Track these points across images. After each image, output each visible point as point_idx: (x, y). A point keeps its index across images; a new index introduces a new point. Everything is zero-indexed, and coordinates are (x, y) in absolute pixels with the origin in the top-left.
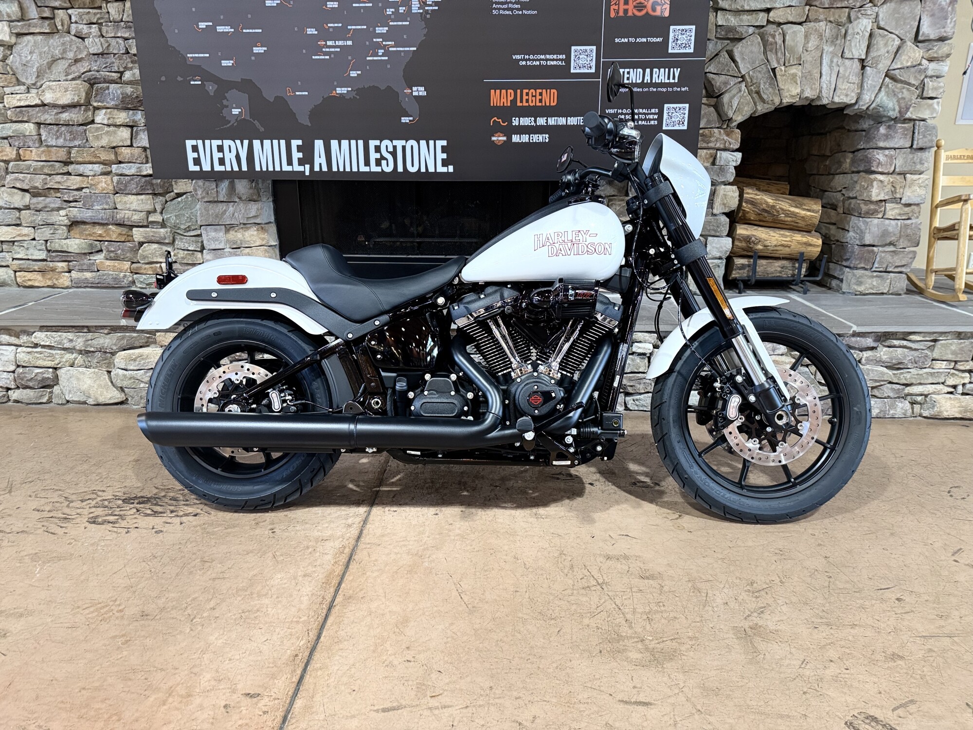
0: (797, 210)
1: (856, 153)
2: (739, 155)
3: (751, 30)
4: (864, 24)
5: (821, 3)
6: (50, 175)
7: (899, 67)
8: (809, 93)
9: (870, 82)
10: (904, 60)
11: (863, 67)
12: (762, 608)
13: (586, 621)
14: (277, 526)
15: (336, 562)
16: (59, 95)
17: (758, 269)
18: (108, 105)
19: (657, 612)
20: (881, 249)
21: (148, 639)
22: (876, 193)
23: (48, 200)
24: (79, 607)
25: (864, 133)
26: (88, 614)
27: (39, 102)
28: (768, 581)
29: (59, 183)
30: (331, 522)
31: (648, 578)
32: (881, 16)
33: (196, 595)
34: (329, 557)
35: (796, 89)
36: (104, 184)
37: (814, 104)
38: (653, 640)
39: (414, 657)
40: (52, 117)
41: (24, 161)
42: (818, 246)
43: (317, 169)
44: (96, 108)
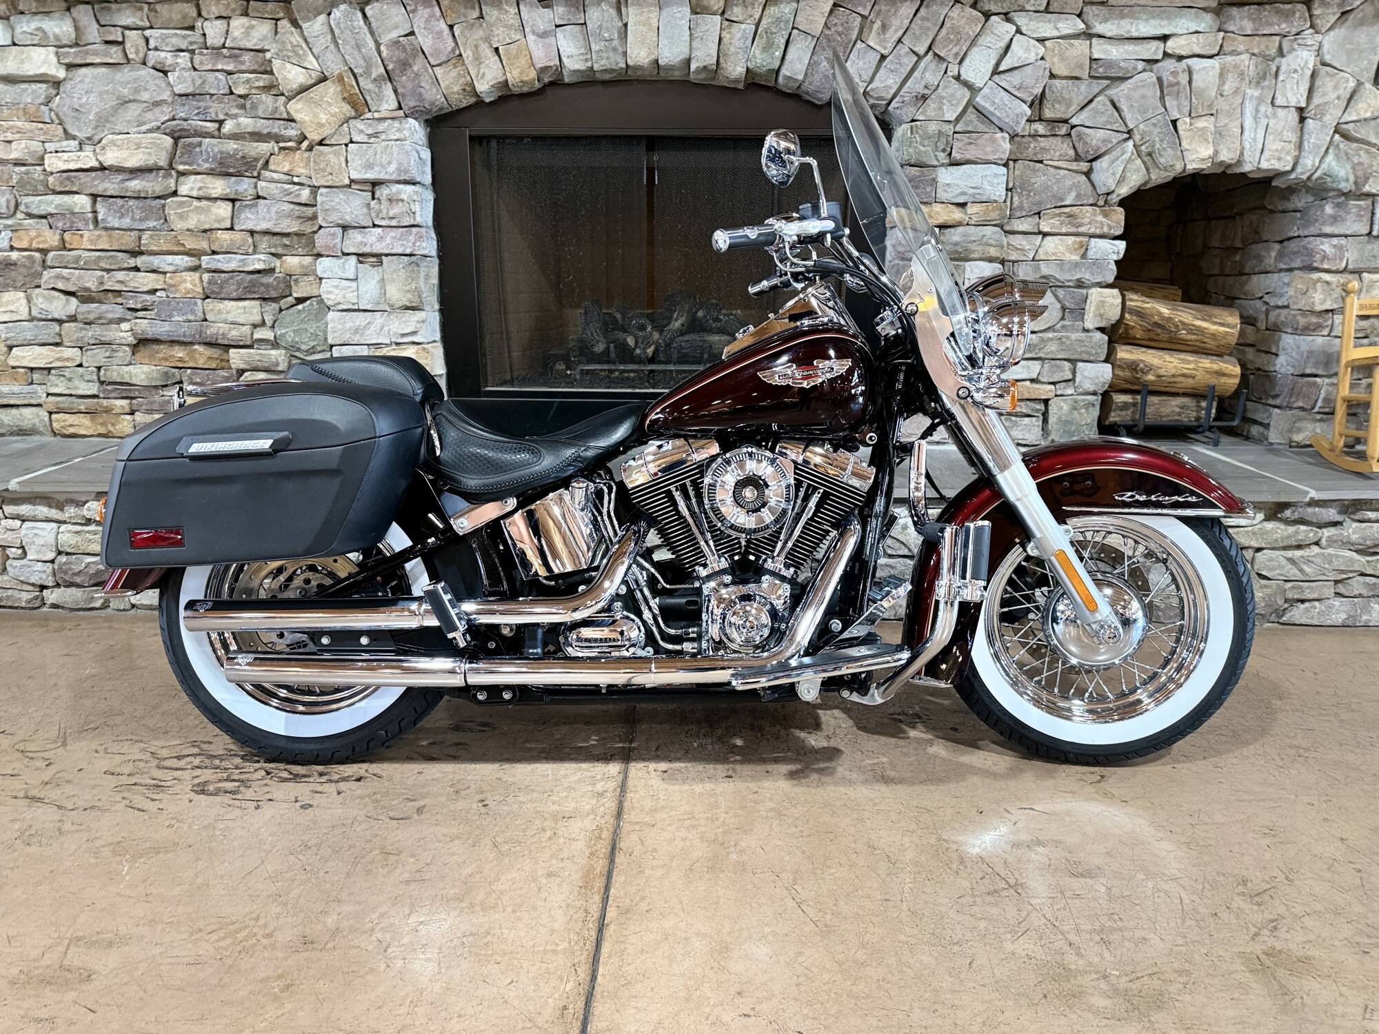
0: (1205, 324)
1: (1286, 243)
2: (1122, 245)
3: (1141, 65)
4: (1302, 59)
5: (1241, 28)
6: (108, 271)
7: (1355, 118)
8: (1226, 156)
9: (1312, 140)
10: (1361, 109)
11: (1302, 120)
12: (1273, 921)
13: (1009, 947)
14: (488, 795)
15: (592, 854)
16: (125, 154)
17: (1148, 410)
18: (199, 169)
19: (1115, 930)
20: (1327, 380)
21: (322, 982)
22: (1320, 300)
23: (104, 307)
24: (200, 930)
25: (1298, 215)
26: (217, 941)
27: (96, 164)
28: (1267, 879)
29: (121, 282)
30: (570, 788)
31: (1082, 875)
32: (1326, 47)
33: (383, 909)
34: (580, 845)
35: (1207, 149)
36: (191, 283)
37: (1229, 172)
38: (1119, 977)
39: (753, 1009)
40: (116, 186)
41: (70, 250)
42: (1235, 376)
44: (182, 174)
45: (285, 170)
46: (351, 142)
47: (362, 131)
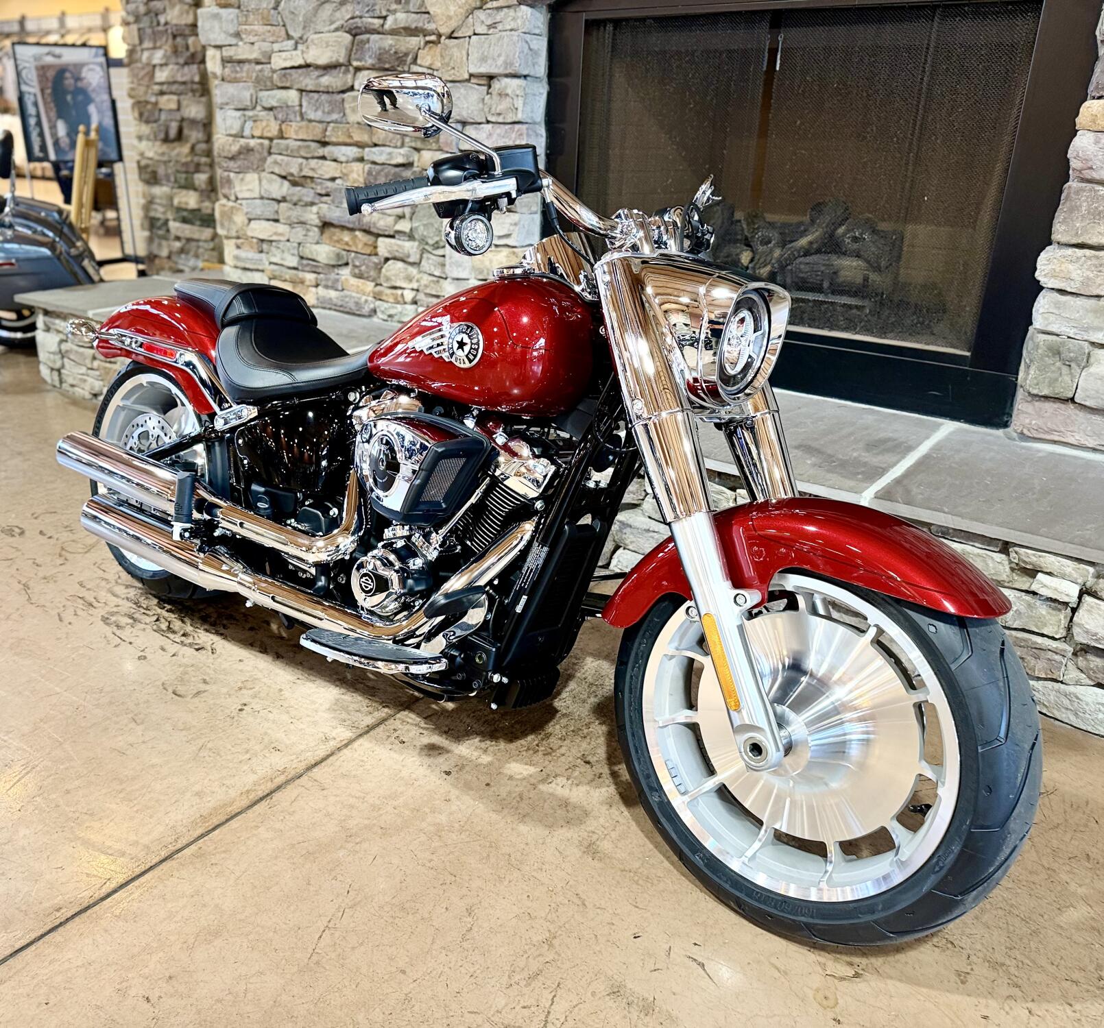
6: (307, 158)
16: (320, 52)
18: (366, 65)
23: (304, 191)
27: (301, 62)
29: (313, 169)
36: (356, 173)
40: (312, 82)
41: (286, 139)
44: (358, 69)
45: (427, 64)
46: (475, 34)
47: (483, 22)
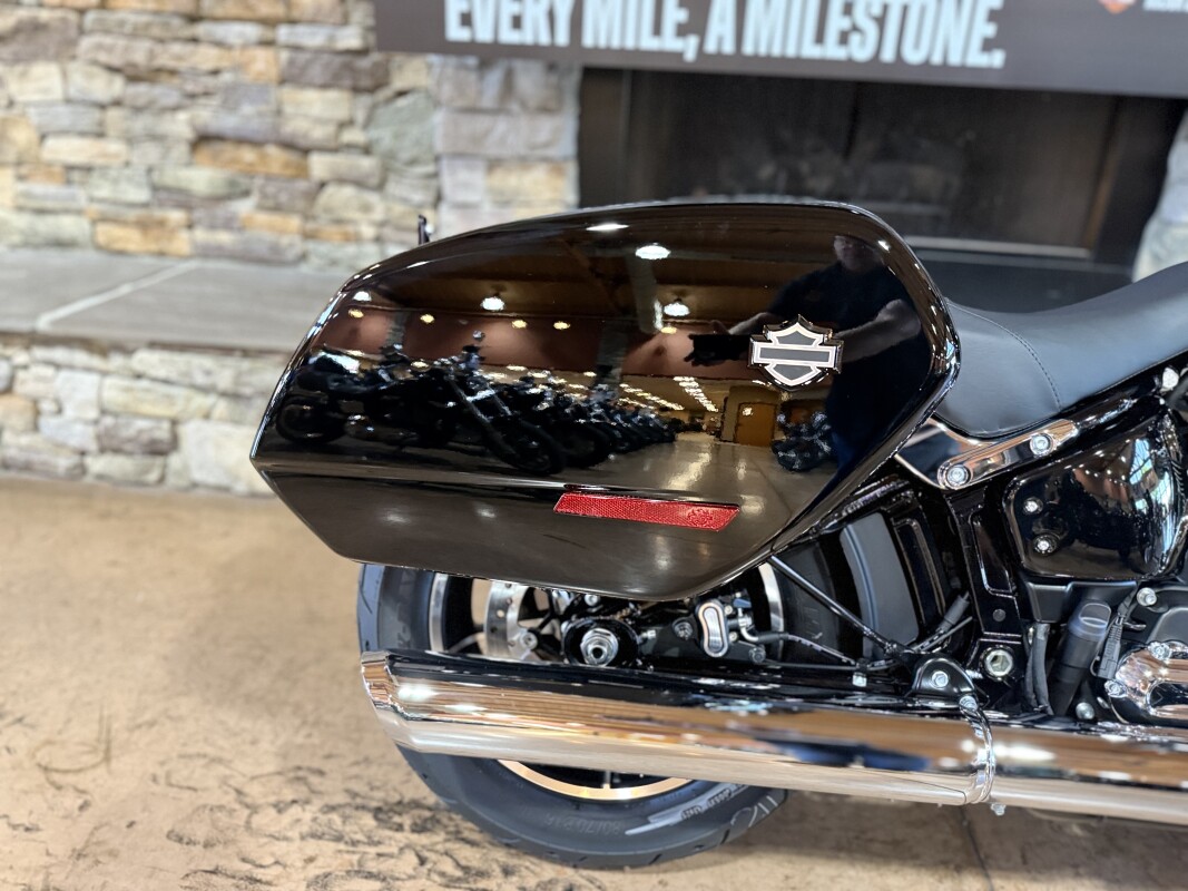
23: (156, 90)
29: (179, 58)
36: (264, 63)
41: (118, 9)
43: (711, 47)
